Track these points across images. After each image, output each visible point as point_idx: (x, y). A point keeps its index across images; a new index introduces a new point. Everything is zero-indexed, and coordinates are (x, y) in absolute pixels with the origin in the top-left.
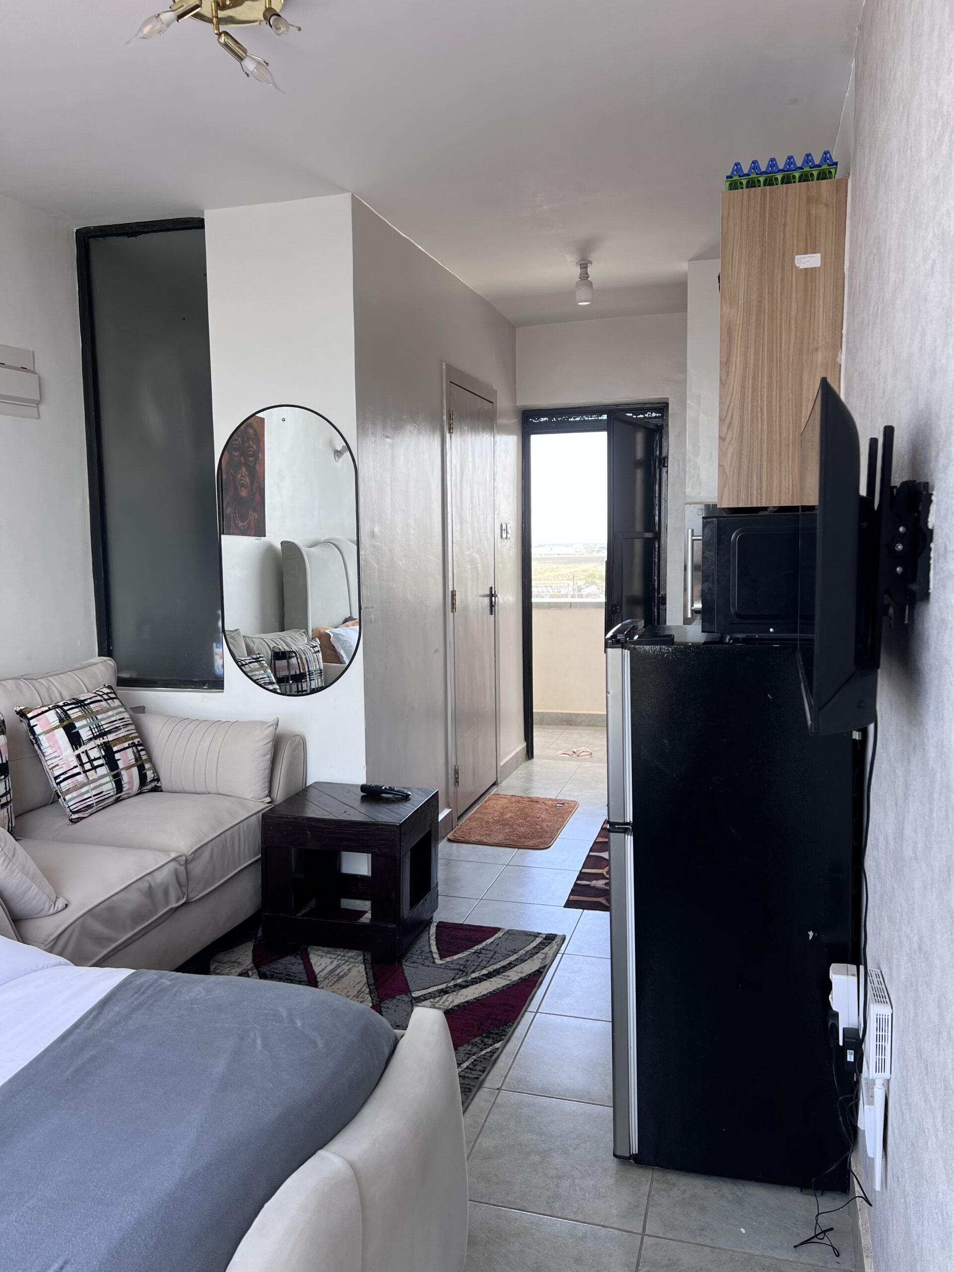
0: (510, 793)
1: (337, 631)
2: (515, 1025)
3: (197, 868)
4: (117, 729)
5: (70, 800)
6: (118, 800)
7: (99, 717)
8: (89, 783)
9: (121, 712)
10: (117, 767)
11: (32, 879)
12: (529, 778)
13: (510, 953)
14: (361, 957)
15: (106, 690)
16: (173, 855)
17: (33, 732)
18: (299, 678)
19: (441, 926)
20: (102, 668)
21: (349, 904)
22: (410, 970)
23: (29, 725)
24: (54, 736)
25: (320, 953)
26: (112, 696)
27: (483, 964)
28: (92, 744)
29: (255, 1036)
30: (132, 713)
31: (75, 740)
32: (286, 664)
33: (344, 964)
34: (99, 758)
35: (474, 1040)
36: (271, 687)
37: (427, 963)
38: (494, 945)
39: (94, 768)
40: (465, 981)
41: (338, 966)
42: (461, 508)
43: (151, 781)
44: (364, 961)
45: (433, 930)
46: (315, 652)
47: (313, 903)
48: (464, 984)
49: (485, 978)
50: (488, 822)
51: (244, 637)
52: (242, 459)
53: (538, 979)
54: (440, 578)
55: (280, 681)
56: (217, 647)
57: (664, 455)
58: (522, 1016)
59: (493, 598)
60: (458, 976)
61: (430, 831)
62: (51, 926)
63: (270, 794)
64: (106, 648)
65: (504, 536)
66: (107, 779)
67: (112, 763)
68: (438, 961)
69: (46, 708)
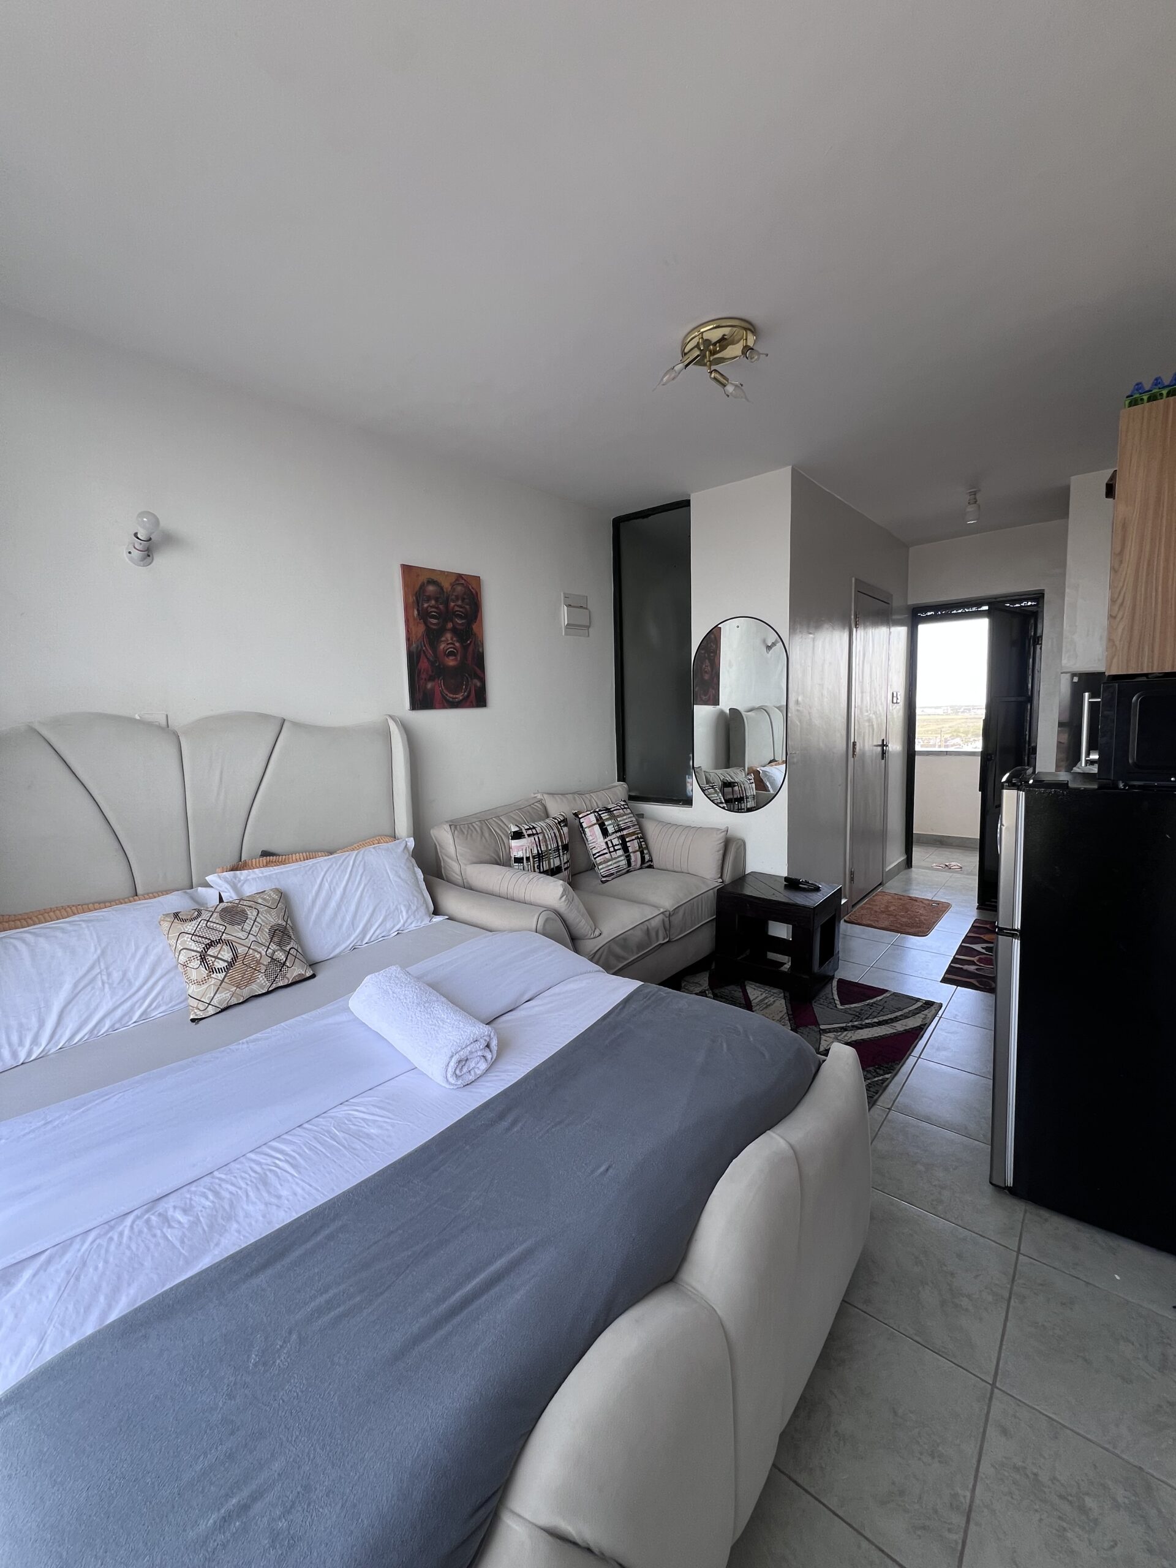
0: (893, 892)
1: (766, 769)
2: (901, 1064)
3: (677, 919)
4: (629, 827)
5: (602, 869)
6: (628, 872)
7: (619, 819)
8: (612, 859)
9: (631, 817)
10: (628, 851)
11: (582, 916)
12: (908, 881)
13: (896, 1010)
14: (782, 994)
15: (623, 803)
16: (662, 910)
17: (582, 827)
18: (740, 800)
19: (841, 982)
20: (621, 789)
21: (772, 956)
22: (818, 1009)
23: (580, 821)
24: (593, 829)
25: (753, 986)
26: (626, 806)
27: (875, 1014)
28: (614, 836)
29: (722, 1042)
30: (637, 818)
31: (605, 833)
32: (731, 791)
33: (770, 997)
34: (618, 845)
35: (868, 1069)
36: (721, 805)
37: (831, 1006)
38: (883, 1002)
39: (615, 850)
40: (860, 1024)
41: (766, 998)
42: (862, 682)
43: (648, 862)
44: (785, 998)
45: (835, 983)
46: (751, 783)
47: (748, 952)
48: (859, 1026)
49: (876, 1025)
50: (876, 912)
51: (704, 772)
52: (706, 655)
53: (920, 1033)
54: (844, 733)
55: (727, 801)
56: (689, 778)
57: (1038, 635)
58: (907, 1059)
59: (885, 748)
60: (855, 1020)
61: (835, 914)
62: (593, 945)
63: (721, 877)
64: (622, 778)
65: (895, 701)
66: (623, 858)
67: (625, 849)
68: (839, 1007)
69: (589, 812)
